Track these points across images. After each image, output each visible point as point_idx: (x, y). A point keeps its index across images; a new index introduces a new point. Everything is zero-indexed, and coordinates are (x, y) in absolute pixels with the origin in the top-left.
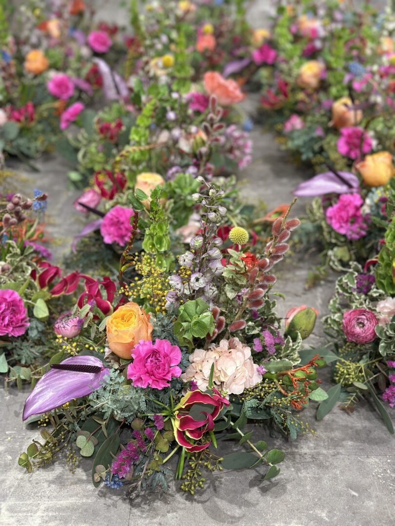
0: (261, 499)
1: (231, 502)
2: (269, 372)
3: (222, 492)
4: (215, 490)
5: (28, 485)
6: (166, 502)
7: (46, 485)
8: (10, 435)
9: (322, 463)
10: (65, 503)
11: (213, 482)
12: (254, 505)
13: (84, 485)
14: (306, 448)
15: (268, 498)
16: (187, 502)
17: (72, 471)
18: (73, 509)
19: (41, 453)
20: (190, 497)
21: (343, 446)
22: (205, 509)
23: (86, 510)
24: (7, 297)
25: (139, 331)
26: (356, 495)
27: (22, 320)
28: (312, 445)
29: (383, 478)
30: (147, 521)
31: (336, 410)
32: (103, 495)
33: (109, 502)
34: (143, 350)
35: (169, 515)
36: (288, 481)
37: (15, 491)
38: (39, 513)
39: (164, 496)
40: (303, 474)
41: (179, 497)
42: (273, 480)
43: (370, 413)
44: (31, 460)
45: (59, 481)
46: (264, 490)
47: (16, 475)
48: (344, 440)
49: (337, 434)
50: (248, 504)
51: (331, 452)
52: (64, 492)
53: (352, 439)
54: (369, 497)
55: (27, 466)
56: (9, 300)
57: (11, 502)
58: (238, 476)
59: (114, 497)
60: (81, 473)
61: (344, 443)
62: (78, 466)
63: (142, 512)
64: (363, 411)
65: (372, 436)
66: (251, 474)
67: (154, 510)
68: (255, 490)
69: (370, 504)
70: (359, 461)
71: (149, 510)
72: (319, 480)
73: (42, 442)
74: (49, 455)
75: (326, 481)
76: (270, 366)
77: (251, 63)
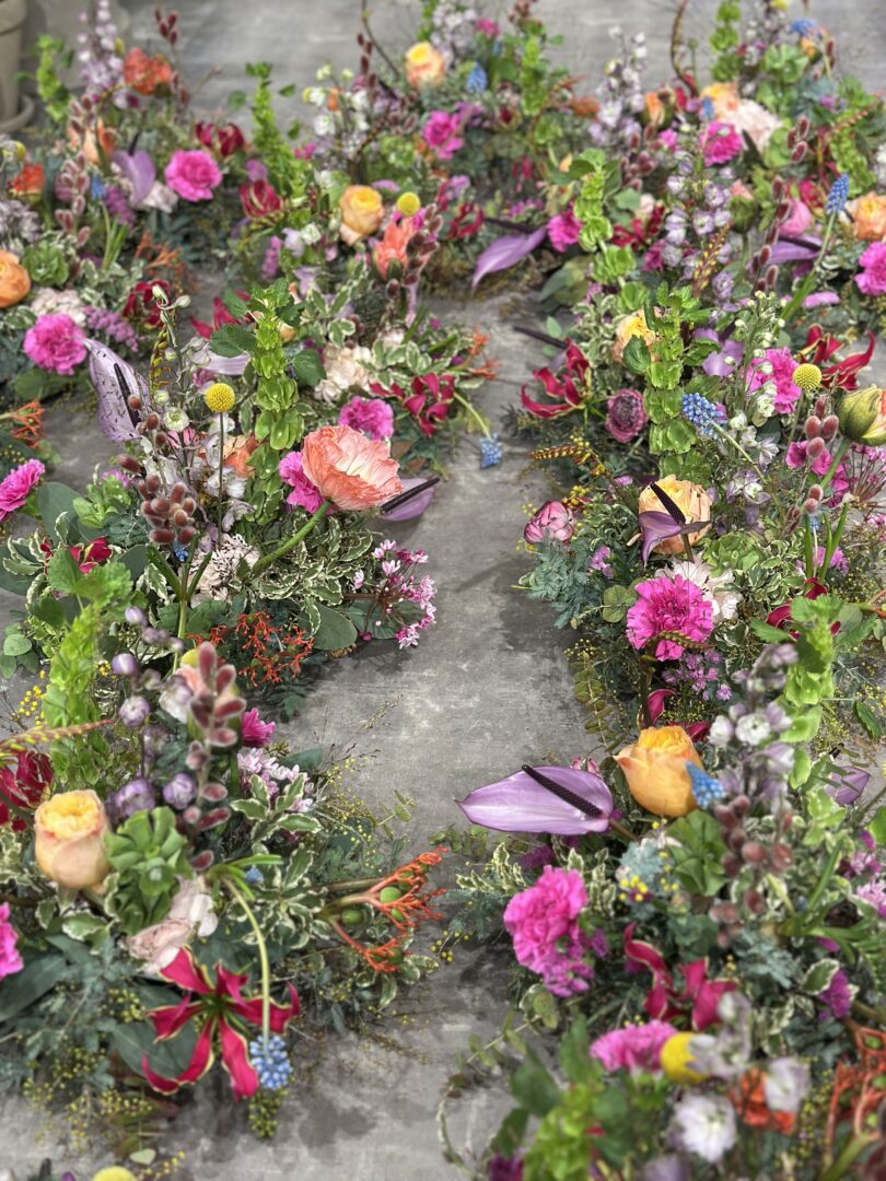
77: (545, 244)
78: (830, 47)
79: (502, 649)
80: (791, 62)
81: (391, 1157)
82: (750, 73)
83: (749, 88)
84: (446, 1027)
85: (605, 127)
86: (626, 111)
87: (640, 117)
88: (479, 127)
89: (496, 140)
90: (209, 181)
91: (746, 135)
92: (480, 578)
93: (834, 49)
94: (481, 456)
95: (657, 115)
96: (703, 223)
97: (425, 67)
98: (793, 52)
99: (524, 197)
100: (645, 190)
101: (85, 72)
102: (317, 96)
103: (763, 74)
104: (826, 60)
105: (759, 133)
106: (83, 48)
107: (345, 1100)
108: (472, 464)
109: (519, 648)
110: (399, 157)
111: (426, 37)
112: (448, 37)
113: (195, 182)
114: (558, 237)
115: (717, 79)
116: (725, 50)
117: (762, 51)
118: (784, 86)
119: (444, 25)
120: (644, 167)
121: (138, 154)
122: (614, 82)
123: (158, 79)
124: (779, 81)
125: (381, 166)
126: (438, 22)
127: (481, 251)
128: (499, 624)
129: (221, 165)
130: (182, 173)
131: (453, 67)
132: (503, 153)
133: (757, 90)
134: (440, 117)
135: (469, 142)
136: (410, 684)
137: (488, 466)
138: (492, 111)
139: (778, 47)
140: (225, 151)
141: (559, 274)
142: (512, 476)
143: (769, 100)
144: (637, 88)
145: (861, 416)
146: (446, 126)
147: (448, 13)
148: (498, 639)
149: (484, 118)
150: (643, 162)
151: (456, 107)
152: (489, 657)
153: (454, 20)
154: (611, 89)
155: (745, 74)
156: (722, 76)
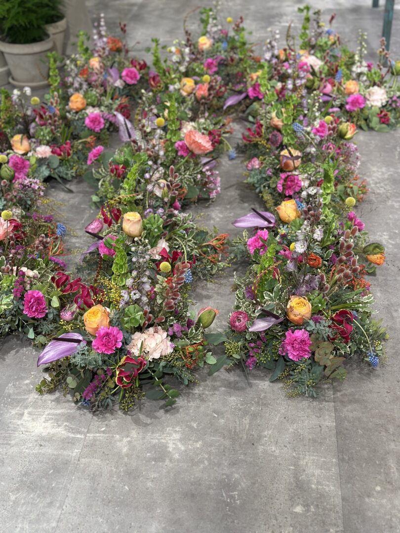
0: (164, 415)
1: (147, 416)
2: (178, 347)
3: (144, 411)
4: (140, 410)
5: (40, 401)
6: (112, 414)
7: (50, 402)
8: (33, 375)
9: (203, 399)
10: (58, 412)
11: (140, 406)
12: (159, 419)
13: (70, 404)
14: (197, 391)
15: (168, 415)
16: (124, 415)
17: (65, 396)
18: (62, 415)
19: (48, 385)
20: (126, 413)
21: (218, 390)
22: (132, 419)
23: (69, 416)
24: (35, 295)
25: (102, 321)
26: (216, 416)
27: (43, 308)
28: (201, 389)
29: (235, 408)
30: (100, 423)
31: (222, 370)
32: (79, 408)
33: (82, 412)
34: (102, 332)
35: (112, 421)
36: (181, 407)
37: (33, 404)
38: (44, 416)
39: (112, 412)
40: (191, 404)
41: (120, 412)
42: (173, 406)
43: (242, 373)
44: (43, 388)
45: (57, 401)
46: (167, 411)
47: (34, 396)
48: (220, 387)
49: (218, 384)
50: (156, 418)
51: (211, 393)
52: (59, 406)
53: (225, 387)
54: (223, 418)
55: (40, 392)
56: (36, 296)
57: (30, 410)
58: (155, 403)
59: (85, 410)
60: (69, 397)
61: (220, 388)
62: (68, 393)
63: (99, 419)
64: (238, 371)
65: (237, 386)
66: (162, 402)
67: (105, 418)
68: (162, 411)
69: (222, 421)
70: (225, 399)
71: (102, 418)
72: (198, 407)
73: (49, 379)
74: (52, 386)
75: (202, 409)
76: (178, 343)
77: (247, 97)
78: (338, 38)
79: (239, 203)
80: (326, 43)
81: (218, 303)
82: (313, 47)
83: (312, 52)
84: (230, 280)
85: (266, 60)
86: (273, 56)
87: (277, 57)
88: (223, 64)
89: (229, 68)
90: (136, 77)
91: (312, 67)
92: (231, 186)
93: (340, 39)
94: (229, 156)
95: (283, 57)
96: (298, 82)
97: (205, 44)
98: (326, 40)
99: (240, 83)
100: (279, 81)
101: (95, 42)
102: (173, 49)
103: (317, 47)
104: (337, 43)
105: (316, 66)
106: (95, 35)
107: (204, 293)
108: (226, 159)
109: (244, 202)
110: (199, 69)
111: (204, 35)
112: (212, 35)
113: (132, 78)
114: (251, 94)
115: (301, 49)
116: (304, 40)
117: (316, 40)
118: (324, 51)
119: (211, 30)
120: (279, 73)
121: (113, 69)
122: (269, 46)
123: (117, 46)
124: (322, 49)
125: (193, 73)
126: (208, 29)
127: (226, 100)
128: (238, 197)
129: (140, 73)
130: (127, 75)
131: (214, 44)
132: (231, 72)
133: (315, 52)
134: (210, 60)
135: (219, 69)
136: (213, 211)
137: (231, 159)
138: (227, 58)
139: (322, 38)
140: (141, 69)
141: (252, 106)
142: (239, 162)
143: (319, 55)
144: (276, 48)
145: (344, 131)
146: (212, 63)
147: (212, 27)
148: (238, 200)
149: (225, 60)
150: (278, 71)
151: (215, 57)
152: (235, 205)
153: (215, 29)
154: (268, 48)
155: (311, 47)
156: (303, 48)
